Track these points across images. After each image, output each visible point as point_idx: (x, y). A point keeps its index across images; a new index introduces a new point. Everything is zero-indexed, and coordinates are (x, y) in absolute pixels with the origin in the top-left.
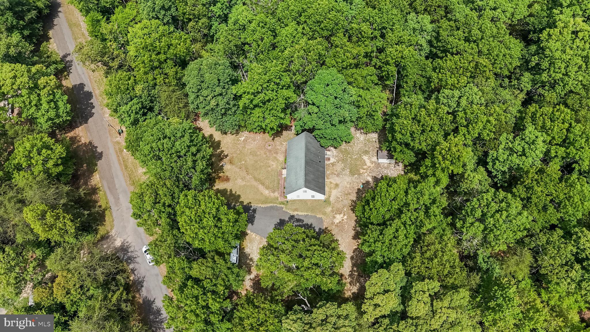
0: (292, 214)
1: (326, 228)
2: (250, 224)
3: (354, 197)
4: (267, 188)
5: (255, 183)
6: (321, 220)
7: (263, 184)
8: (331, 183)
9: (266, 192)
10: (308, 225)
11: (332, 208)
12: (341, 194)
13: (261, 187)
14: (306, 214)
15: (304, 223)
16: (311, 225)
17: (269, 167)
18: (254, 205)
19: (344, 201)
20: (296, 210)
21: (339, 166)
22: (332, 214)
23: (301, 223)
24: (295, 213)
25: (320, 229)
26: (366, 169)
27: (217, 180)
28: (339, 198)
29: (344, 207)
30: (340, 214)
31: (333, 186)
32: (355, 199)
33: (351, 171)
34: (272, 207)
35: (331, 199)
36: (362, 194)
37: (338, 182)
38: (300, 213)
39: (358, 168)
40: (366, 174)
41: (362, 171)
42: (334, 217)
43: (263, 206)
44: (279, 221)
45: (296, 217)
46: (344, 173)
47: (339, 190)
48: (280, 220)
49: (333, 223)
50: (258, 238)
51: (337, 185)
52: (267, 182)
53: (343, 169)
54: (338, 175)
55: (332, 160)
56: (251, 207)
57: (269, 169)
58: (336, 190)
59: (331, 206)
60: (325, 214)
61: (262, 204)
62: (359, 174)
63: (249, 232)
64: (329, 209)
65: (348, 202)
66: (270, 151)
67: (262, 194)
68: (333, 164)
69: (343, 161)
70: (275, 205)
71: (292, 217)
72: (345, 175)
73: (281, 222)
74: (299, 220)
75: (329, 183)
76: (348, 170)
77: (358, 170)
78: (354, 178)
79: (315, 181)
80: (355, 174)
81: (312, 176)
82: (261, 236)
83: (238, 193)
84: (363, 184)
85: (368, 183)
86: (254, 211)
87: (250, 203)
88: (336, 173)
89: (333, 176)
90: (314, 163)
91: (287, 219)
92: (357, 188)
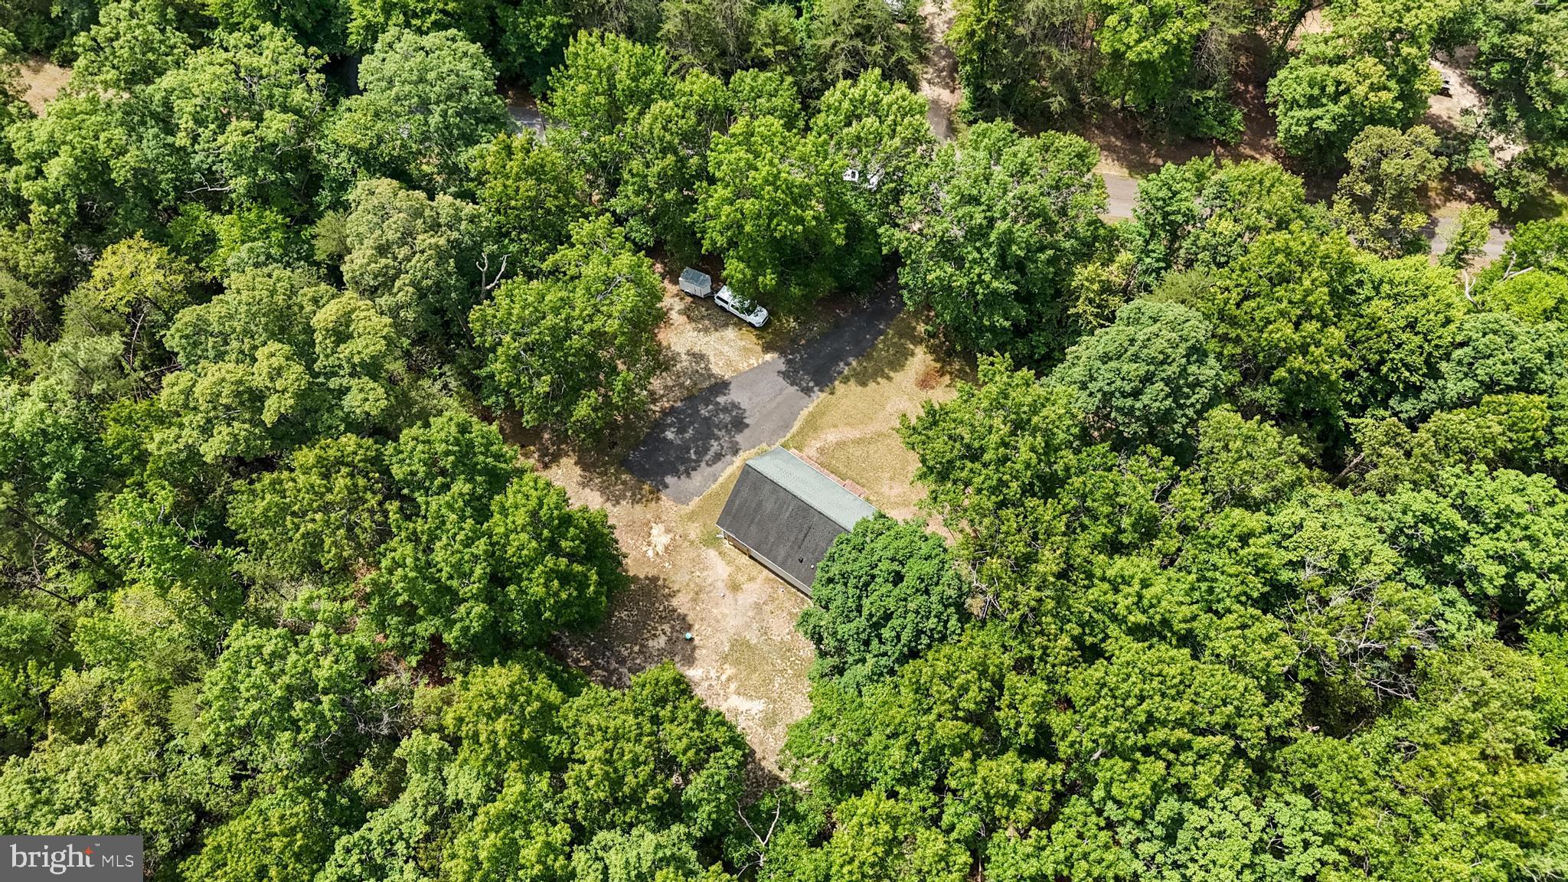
0: (741, 453)
1: (658, 499)
2: (783, 368)
3: (681, 603)
4: (841, 445)
5: (870, 429)
6: (681, 499)
7: (858, 442)
8: (751, 579)
9: (831, 437)
10: (694, 469)
11: (692, 543)
12: (709, 581)
13: (854, 433)
14: (721, 480)
15: (703, 464)
16: (688, 475)
17: (891, 479)
18: (820, 397)
19: (687, 577)
22: (680, 531)
23: (707, 457)
24: (738, 459)
25: (666, 486)
26: (725, 686)
27: (938, 365)
28: (702, 570)
29: (674, 565)
30: (666, 548)
31: (741, 578)
32: (675, 602)
33: (749, 646)
34: (787, 426)
35: (712, 553)
36: (673, 627)
37: (740, 596)
39: (742, 667)
40: (713, 674)
41: (729, 671)
42: (668, 531)
43: (804, 413)
44: (746, 421)
45: (729, 457)
46: (755, 626)
47: (720, 585)
48: (747, 426)
49: (658, 519)
50: (743, 366)
51: (735, 587)
52: (857, 452)
53: (765, 631)
54: (758, 607)
56: (822, 391)
57: (887, 475)
58: (725, 576)
59: (697, 541)
60: (692, 517)
61: (811, 414)
62: (725, 658)
63: (768, 357)
64: (694, 531)
65: (678, 579)
67: (835, 426)
68: (795, 617)
70: (788, 436)
71: (735, 450)
72: (749, 626)
73: (739, 424)
74: (718, 457)
75: (754, 573)
76: (754, 641)
77: (737, 662)
78: (724, 637)
79: (756, 511)
80: (731, 649)
81: (769, 506)
82: (741, 374)
83: (872, 385)
84: (694, 648)
85: (690, 660)
86: (807, 391)
87: (832, 393)
88: (768, 608)
89: (765, 597)
90: (801, 536)
91: (739, 438)
92: (696, 627)
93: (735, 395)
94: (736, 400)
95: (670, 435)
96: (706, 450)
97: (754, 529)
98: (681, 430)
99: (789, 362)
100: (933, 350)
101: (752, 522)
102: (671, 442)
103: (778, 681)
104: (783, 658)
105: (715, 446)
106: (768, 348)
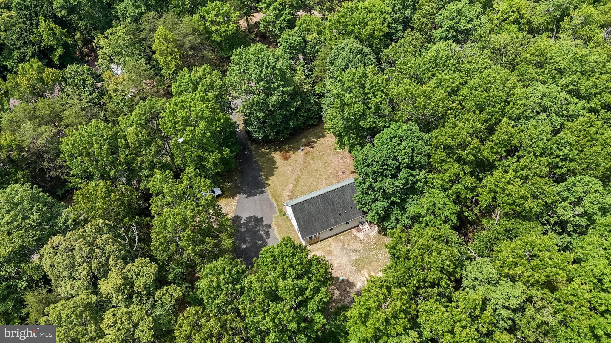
0: (272, 225)
2: (246, 196)
4: (293, 192)
5: (293, 180)
7: (295, 186)
8: (330, 245)
9: (287, 193)
13: (290, 186)
15: (267, 240)
17: (318, 183)
18: (267, 189)
20: (278, 226)
21: (358, 246)
23: (265, 237)
24: (274, 227)
27: (283, 152)
31: (327, 249)
33: (358, 260)
34: (272, 205)
37: (335, 253)
38: (276, 232)
39: (366, 267)
40: (363, 279)
41: (365, 272)
43: (270, 197)
44: (259, 217)
45: (270, 230)
46: (351, 253)
48: (262, 218)
50: (233, 208)
51: (330, 253)
52: (299, 189)
53: (355, 251)
54: (343, 249)
55: (361, 236)
56: (265, 188)
57: (316, 184)
61: (272, 195)
62: (359, 271)
63: (236, 198)
66: (337, 176)
67: (283, 190)
68: (356, 238)
69: (368, 247)
70: (276, 206)
71: (270, 226)
72: (349, 256)
73: (259, 221)
74: (268, 234)
75: (328, 243)
76: (358, 257)
77: (363, 268)
78: (349, 267)
79: (310, 217)
80: (356, 267)
81: (313, 210)
82: (236, 210)
83: (275, 173)
84: (348, 281)
85: (352, 285)
86: (262, 192)
87: (269, 185)
88: (346, 246)
89: (341, 245)
90: (332, 207)
91: (264, 223)
92: (338, 276)
93: (244, 216)
94: (247, 216)
95: (244, 246)
96: (262, 236)
97: (316, 224)
98: (245, 242)
99: (244, 193)
100: (275, 151)
101: (313, 223)
102: (247, 248)
103: (379, 256)
104: (371, 250)
105: (262, 233)
106: (233, 196)
